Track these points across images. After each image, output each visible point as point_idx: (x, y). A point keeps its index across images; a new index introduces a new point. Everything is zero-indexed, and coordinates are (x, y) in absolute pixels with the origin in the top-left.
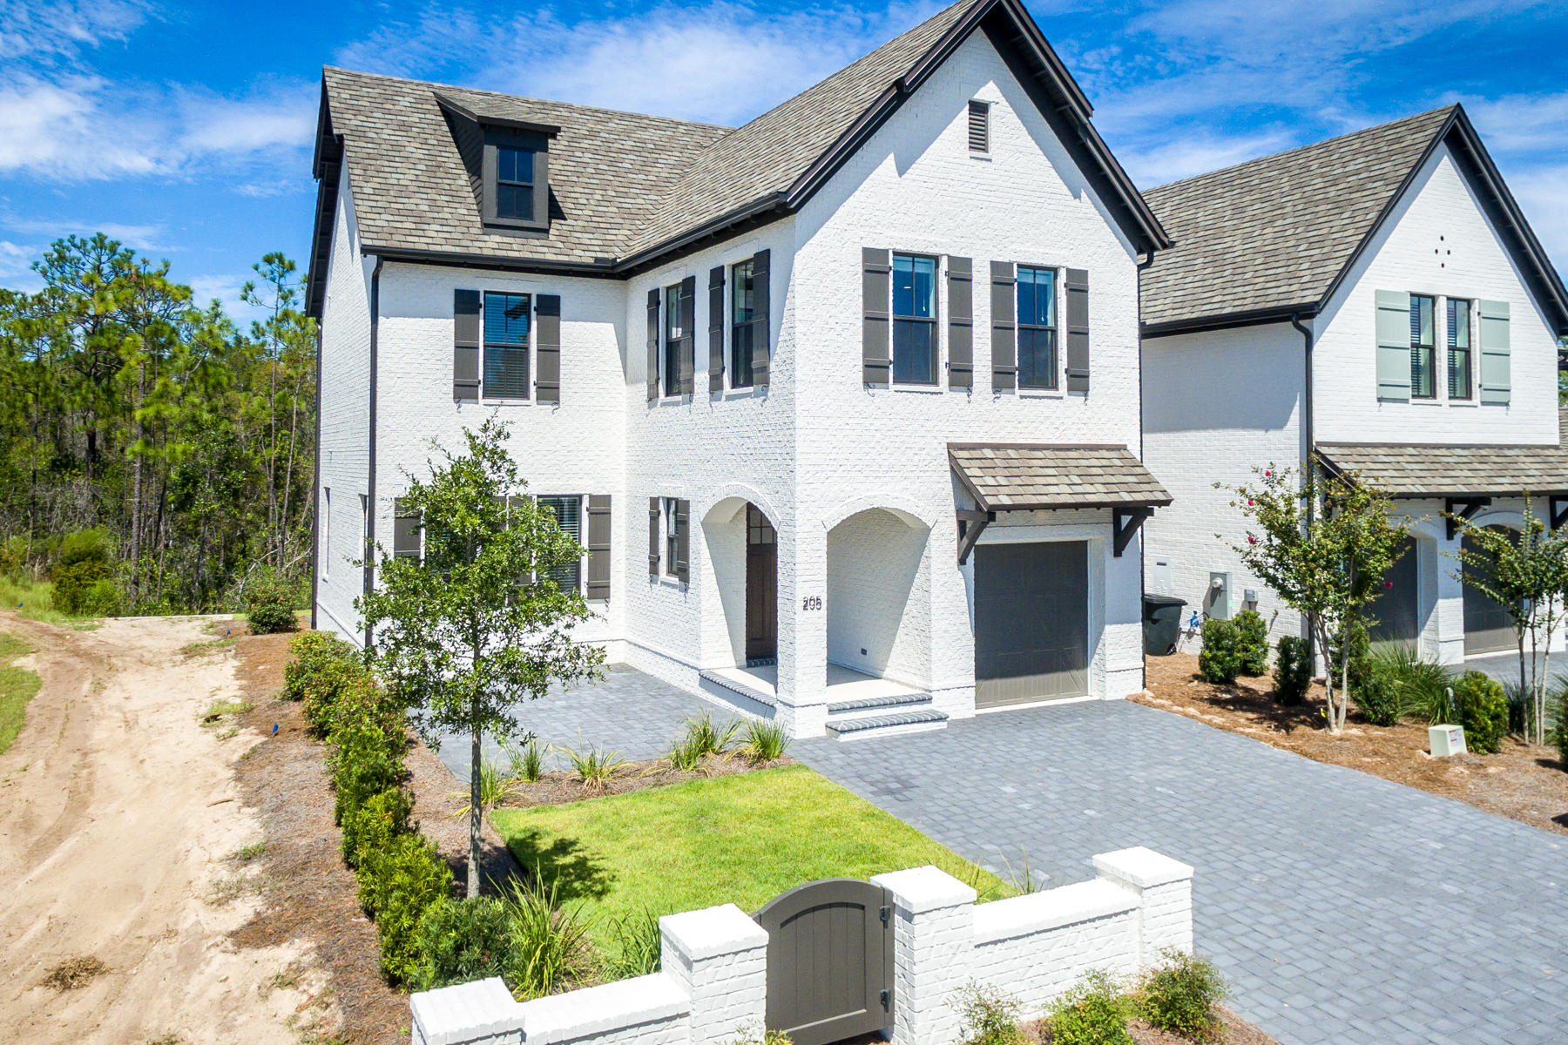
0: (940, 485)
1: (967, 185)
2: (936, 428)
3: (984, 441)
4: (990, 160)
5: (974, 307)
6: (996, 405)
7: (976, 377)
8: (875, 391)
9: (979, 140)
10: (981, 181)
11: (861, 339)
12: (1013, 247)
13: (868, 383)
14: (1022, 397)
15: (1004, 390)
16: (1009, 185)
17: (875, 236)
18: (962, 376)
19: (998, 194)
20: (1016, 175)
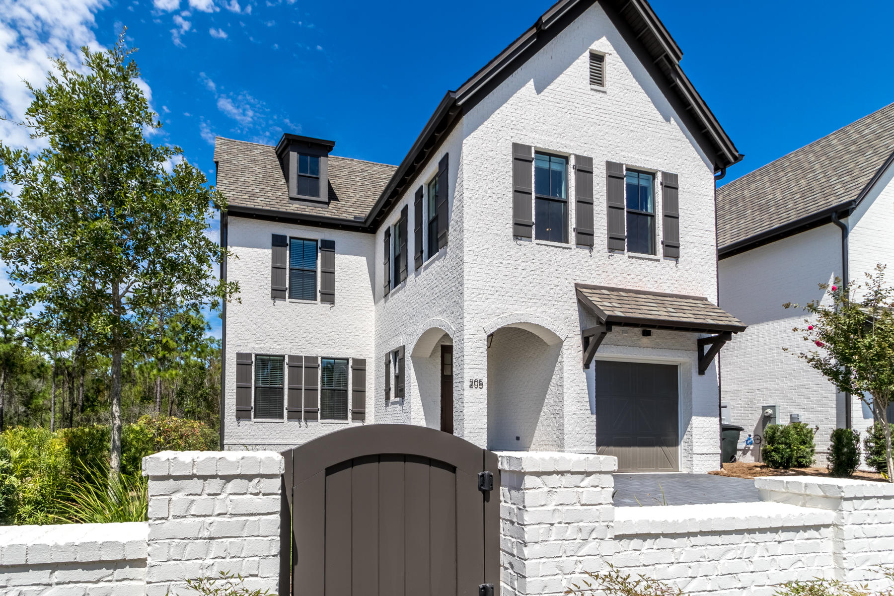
0: (570, 312)
1: (589, 108)
2: (567, 272)
3: (602, 285)
4: (605, 92)
5: (594, 192)
6: (610, 261)
7: (596, 240)
8: (522, 242)
9: (597, 78)
10: (600, 107)
11: (511, 205)
12: (623, 153)
13: (517, 236)
14: (630, 257)
15: (616, 251)
16: (618, 111)
17: (522, 137)
18: (586, 238)
19: (611, 116)
20: (623, 104)
